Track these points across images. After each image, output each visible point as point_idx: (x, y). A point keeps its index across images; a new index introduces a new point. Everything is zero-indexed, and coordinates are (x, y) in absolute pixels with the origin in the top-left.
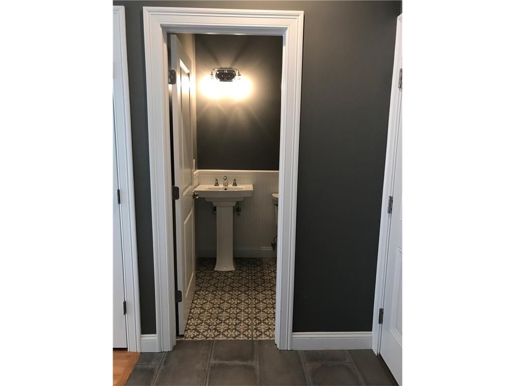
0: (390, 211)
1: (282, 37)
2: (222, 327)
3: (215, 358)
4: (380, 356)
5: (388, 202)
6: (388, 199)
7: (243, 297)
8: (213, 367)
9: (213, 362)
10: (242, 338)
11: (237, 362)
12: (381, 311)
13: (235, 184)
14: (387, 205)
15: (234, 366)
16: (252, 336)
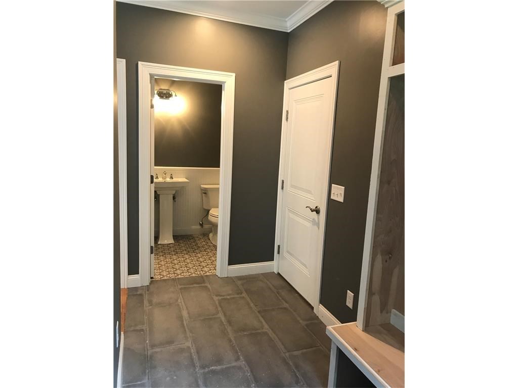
0: (282, 188)
1: (222, 85)
2: (178, 272)
3: (181, 285)
4: (279, 274)
5: (281, 183)
6: (281, 181)
7: (187, 256)
8: (181, 289)
9: (180, 287)
10: (194, 275)
11: (195, 285)
12: (279, 246)
13: (172, 178)
14: (281, 185)
15: (194, 287)
16: (200, 273)
